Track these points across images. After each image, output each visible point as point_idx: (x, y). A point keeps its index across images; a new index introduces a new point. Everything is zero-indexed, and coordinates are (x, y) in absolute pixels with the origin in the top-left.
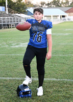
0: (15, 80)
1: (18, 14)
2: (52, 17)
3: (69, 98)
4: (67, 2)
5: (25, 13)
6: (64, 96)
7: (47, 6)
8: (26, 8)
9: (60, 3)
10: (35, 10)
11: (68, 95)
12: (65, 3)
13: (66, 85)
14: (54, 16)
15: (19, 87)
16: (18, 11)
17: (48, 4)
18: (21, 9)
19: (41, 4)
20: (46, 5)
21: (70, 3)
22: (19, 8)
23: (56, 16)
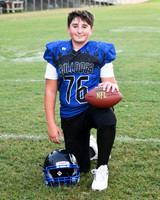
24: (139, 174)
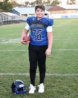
0: (8, 75)
1: (5, 13)
3: (63, 93)
4: (49, 2)
6: (58, 91)
7: (31, 6)
9: (43, 2)
11: (61, 90)
12: (47, 3)
13: (58, 80)
15: (13, 83)
17: (32, 4)
18: (8, 8)
19: (26, 3)
20: (30, 4)
21: (51, 2)
22: (6, 7)
24: (54, 90)
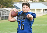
2: (36, 10)
5: (12, 7)
8: (13, 3)
10: (23, 4)
14: (37, 10)
16: (6, 6)
18: (9, 4)
22: (7, 3)
23: (40, 10)
